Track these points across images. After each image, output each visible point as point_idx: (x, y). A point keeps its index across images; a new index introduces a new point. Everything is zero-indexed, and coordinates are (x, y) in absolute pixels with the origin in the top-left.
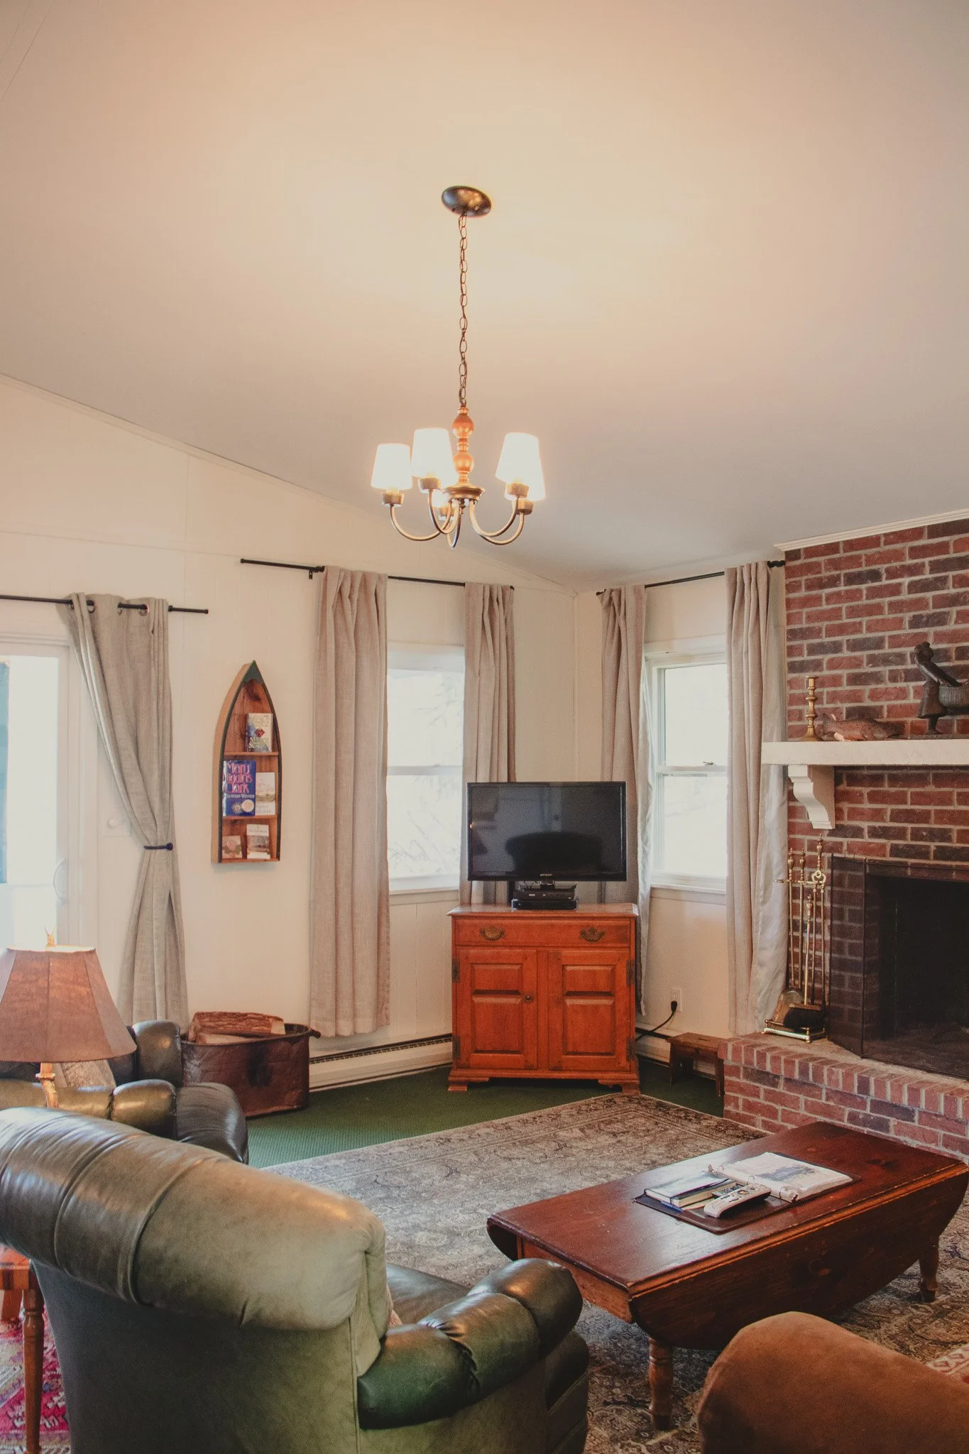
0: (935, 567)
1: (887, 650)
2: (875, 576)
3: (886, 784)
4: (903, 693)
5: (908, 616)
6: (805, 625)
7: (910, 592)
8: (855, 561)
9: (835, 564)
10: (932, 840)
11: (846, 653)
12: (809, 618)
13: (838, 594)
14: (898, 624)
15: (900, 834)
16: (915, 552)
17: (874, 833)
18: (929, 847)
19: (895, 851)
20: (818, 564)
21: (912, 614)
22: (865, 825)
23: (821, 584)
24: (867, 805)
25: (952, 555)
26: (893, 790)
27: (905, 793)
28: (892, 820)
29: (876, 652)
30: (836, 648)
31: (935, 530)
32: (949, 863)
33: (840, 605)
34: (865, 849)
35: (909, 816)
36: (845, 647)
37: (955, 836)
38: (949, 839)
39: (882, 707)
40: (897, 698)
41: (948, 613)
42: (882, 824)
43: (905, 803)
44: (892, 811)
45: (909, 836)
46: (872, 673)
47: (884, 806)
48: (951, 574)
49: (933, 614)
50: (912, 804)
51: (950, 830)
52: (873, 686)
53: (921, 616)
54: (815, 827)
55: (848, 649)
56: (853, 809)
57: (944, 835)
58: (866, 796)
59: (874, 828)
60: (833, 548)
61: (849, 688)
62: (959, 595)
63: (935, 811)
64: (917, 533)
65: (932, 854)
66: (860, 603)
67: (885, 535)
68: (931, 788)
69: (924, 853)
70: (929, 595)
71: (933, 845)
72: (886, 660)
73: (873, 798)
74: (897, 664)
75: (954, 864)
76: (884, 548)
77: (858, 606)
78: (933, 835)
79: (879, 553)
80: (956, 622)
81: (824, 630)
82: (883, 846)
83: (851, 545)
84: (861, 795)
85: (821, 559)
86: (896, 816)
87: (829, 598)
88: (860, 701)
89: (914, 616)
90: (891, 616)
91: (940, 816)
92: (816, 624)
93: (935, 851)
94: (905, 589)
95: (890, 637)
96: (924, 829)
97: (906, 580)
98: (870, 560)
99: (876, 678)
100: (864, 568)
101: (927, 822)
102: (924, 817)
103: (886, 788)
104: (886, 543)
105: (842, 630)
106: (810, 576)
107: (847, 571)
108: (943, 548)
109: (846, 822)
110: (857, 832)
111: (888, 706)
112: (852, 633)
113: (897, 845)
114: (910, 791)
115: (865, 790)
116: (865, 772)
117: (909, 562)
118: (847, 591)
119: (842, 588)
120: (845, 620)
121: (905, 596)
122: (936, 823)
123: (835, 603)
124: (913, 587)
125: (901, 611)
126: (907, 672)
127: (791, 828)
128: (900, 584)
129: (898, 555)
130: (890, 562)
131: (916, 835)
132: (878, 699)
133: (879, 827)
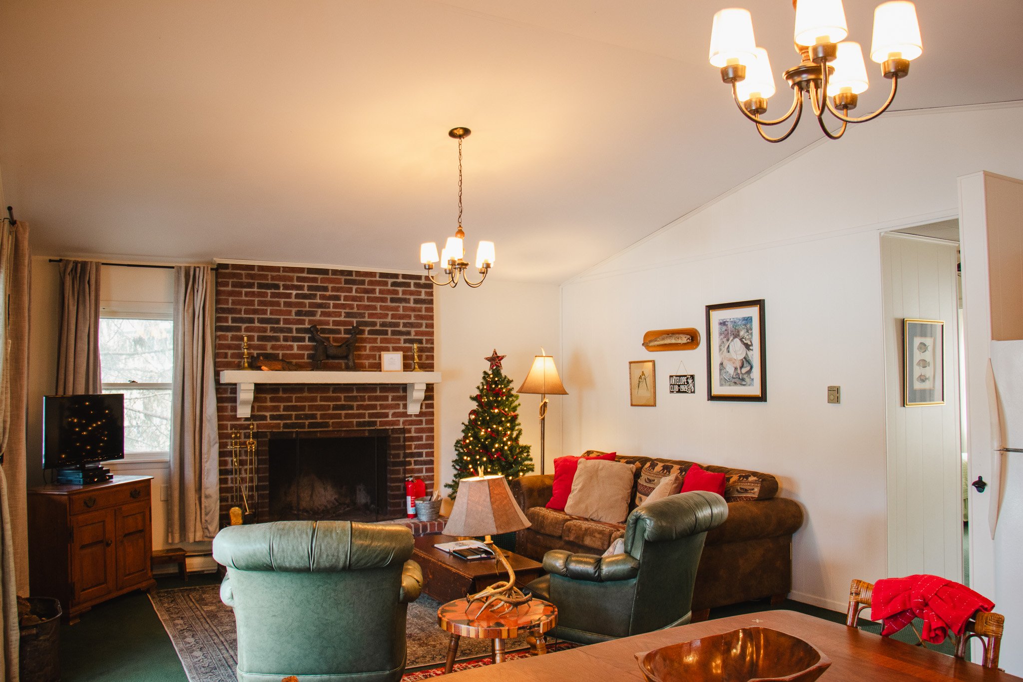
0: (310, 288)
1: (282, 325)
2: (277, 287)
3: (281, 392)
4: (291, 348)
5: (294, 310)
6: (230, 306)
7: (296, 298)
8: (265, 277)
9: (252, 277)
10: (307, 419)
11: (257, 324)
12: (234, 303)
13: (253, 292)
14: (289, 313)
15: (289, 417)
16: (299, 279)
17: (273, 417)
18: (305, 423)
19: (286, 426)
20: (241, 274)
21: (297, 309)
22: (268, 414)
23: (242, 285)
24: (269, 404)
25: (319, 284)
26: (285, 395)
27: (291, 397)
28: (284, 410)
29: (276, 326)
30: (251, 321)
31: (310, 271)
32: (315, 430)
33: (254, 299)
34: (268, 426)
35: (294, 408)
36: (256, 321)
37: (318, 416)
38: (316, 418)
39: (279, 354)
40: (288, 350)
41: (317, 311)
42: (278, 413)
43: (292, 402)
44: (284, 406)
45: (294, 418)
46: (273, 336)
47: (279, 404)
48: (319, 293)
49: (308, 311)
50: (295, 402)
51: (316, 414)
52: (274, 343)
53: (302, 311)
54: (238, 417)
55: (258, 322)
56: (261, 406)
57: (314, 417)
58: (268, 399)
59: (273, 415)
60: (252, 267)
61: (257, 343)
62: (322, 304)
63: (308, 405)
64: (301, 270)
65: (307, 426)
66: (266, 299)
67: (283, 267)
68: (306, 394)
69: (302, 426)
70: (307, 301)
71: (307, 422)
72: (282, 330)
73: (272, 400)
74: (288, 333)
75: (318, 430)
76: (281, 273)
77: (265, 301)
78: (307, 417)
79: (279, 275)
80: (320, 316)
81: (243, 310)
82: (279, 424)
83: (261, 268)
84: (266, 398)
85: (243, 272)
86: (286, 409)
87: (247, 294)
88: (267, 350)
89: (298, 310)
90: (285, 309)
91: (311, 408)
92: (238, 307)
93: (308, 425)
94: (293, 296)
95: (284, 319)
96: (302, 414)
97: (294, 292)
98: (273, 278)
99: (277, 339)
100: (270, 282)
101: (304, 411)
102: (302, 408)
103: (281, 394)
104: (283, 271)
105: (255, 312)
106: (235, 280)
107: (259, 281)
108: (315, 280)
109: (256, 413)
110: (264, 418)
111: (282, 354)
112: (262, 314)
113: (286, 423)
114: (294, 396)
115: (268, 396)
116: (268, 387)
117: (296, 283)
118: (258, 292)
119: (256, 290)
120: (256, 307)
121: (293, 300)
122: (308, 411)
123: (250, 297)
124: (297, 296)
125: (291, 307)
126: (292, 337)
127: (220, 418)
128: (291, 294)
129: (291, 279)
130: (285, 281)
131: (297, 417)
132: (277, 349)
133: (277, 415)
